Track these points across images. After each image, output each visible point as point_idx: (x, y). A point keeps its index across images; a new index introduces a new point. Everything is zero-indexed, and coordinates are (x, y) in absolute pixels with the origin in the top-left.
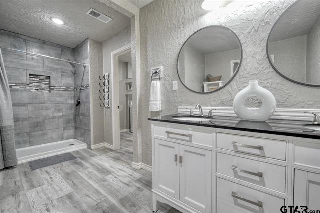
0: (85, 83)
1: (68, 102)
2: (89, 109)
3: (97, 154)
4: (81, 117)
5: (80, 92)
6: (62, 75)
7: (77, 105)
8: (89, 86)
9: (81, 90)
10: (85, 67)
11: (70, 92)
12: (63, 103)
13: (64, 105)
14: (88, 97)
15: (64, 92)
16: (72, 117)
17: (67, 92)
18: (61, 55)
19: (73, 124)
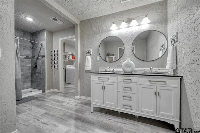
0: (41, 54)
1: (27, 65)
2: (44, 70)
3: (51, 95)
4: (37, 75)
5: (37, 60)
6: (24, 49)
7: (35, 68)
8: (45, 56)
9: (38, 58)
10: (42, 45)
11: (28, 59)
12: (23, 66)
13: (24, 67)
14: (43, 63)
15: (25, 59)
16: (30, 75)
17: (27, 59)
18: (23, 36)
19: (30, 79)
